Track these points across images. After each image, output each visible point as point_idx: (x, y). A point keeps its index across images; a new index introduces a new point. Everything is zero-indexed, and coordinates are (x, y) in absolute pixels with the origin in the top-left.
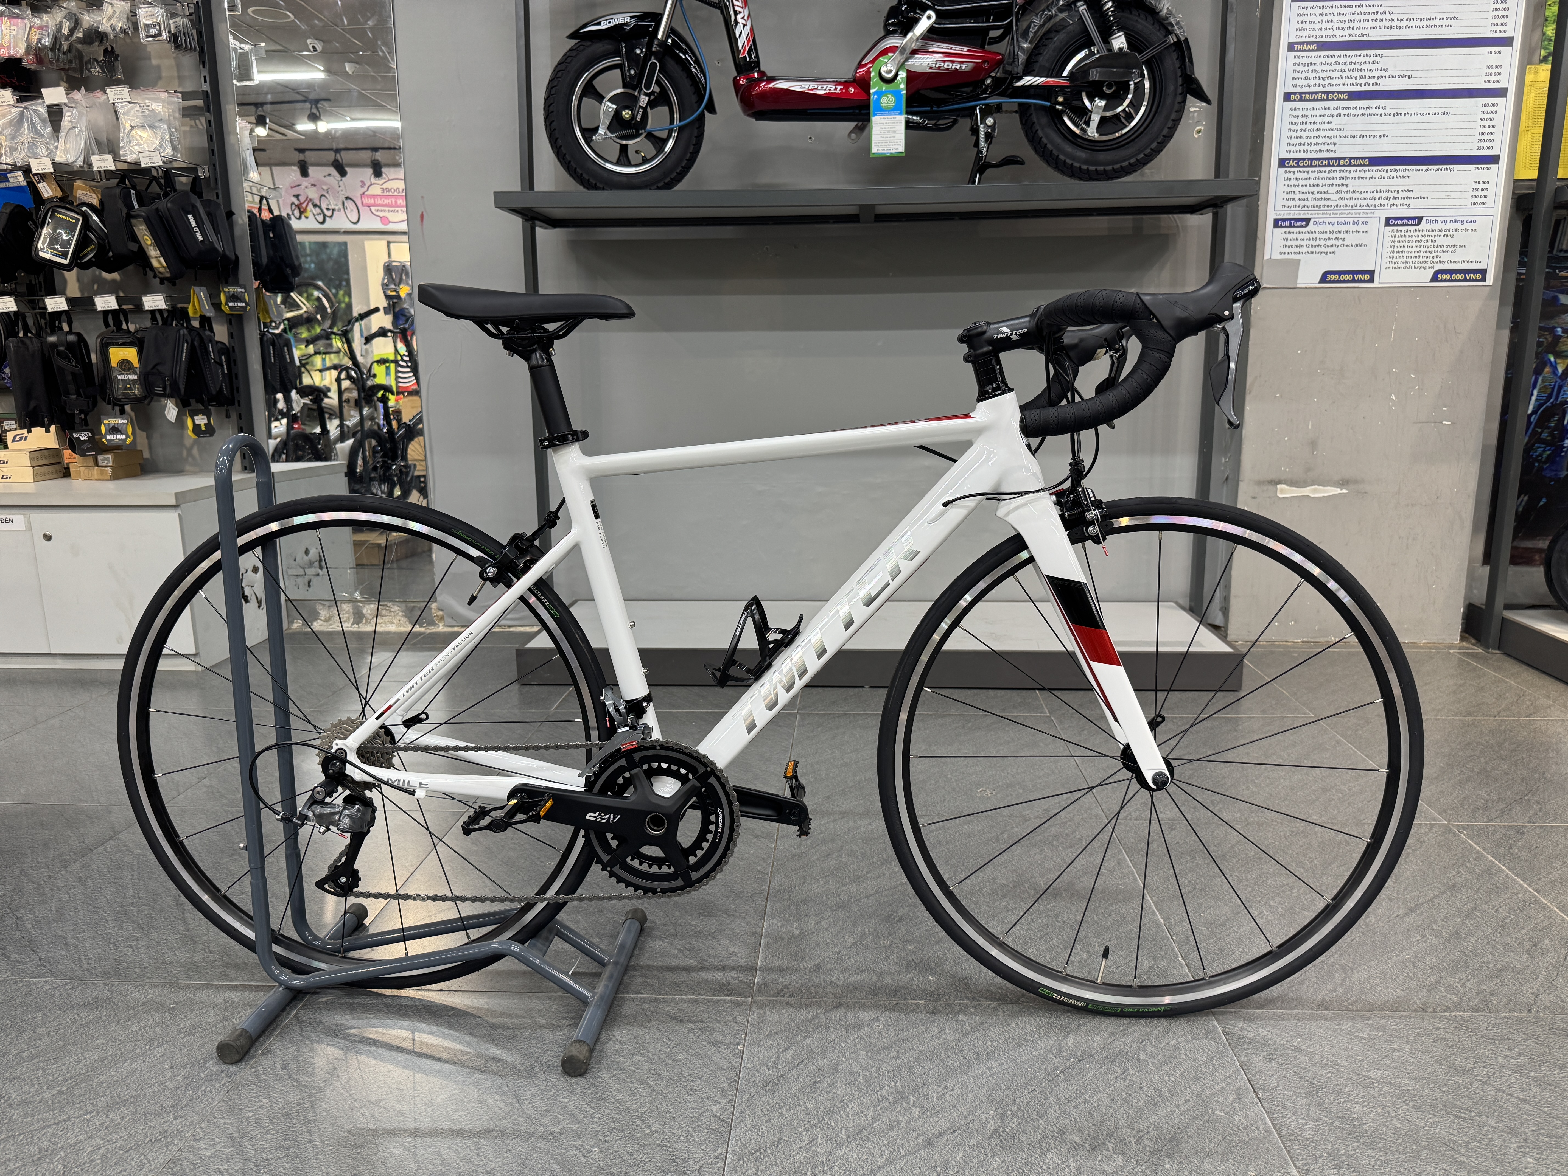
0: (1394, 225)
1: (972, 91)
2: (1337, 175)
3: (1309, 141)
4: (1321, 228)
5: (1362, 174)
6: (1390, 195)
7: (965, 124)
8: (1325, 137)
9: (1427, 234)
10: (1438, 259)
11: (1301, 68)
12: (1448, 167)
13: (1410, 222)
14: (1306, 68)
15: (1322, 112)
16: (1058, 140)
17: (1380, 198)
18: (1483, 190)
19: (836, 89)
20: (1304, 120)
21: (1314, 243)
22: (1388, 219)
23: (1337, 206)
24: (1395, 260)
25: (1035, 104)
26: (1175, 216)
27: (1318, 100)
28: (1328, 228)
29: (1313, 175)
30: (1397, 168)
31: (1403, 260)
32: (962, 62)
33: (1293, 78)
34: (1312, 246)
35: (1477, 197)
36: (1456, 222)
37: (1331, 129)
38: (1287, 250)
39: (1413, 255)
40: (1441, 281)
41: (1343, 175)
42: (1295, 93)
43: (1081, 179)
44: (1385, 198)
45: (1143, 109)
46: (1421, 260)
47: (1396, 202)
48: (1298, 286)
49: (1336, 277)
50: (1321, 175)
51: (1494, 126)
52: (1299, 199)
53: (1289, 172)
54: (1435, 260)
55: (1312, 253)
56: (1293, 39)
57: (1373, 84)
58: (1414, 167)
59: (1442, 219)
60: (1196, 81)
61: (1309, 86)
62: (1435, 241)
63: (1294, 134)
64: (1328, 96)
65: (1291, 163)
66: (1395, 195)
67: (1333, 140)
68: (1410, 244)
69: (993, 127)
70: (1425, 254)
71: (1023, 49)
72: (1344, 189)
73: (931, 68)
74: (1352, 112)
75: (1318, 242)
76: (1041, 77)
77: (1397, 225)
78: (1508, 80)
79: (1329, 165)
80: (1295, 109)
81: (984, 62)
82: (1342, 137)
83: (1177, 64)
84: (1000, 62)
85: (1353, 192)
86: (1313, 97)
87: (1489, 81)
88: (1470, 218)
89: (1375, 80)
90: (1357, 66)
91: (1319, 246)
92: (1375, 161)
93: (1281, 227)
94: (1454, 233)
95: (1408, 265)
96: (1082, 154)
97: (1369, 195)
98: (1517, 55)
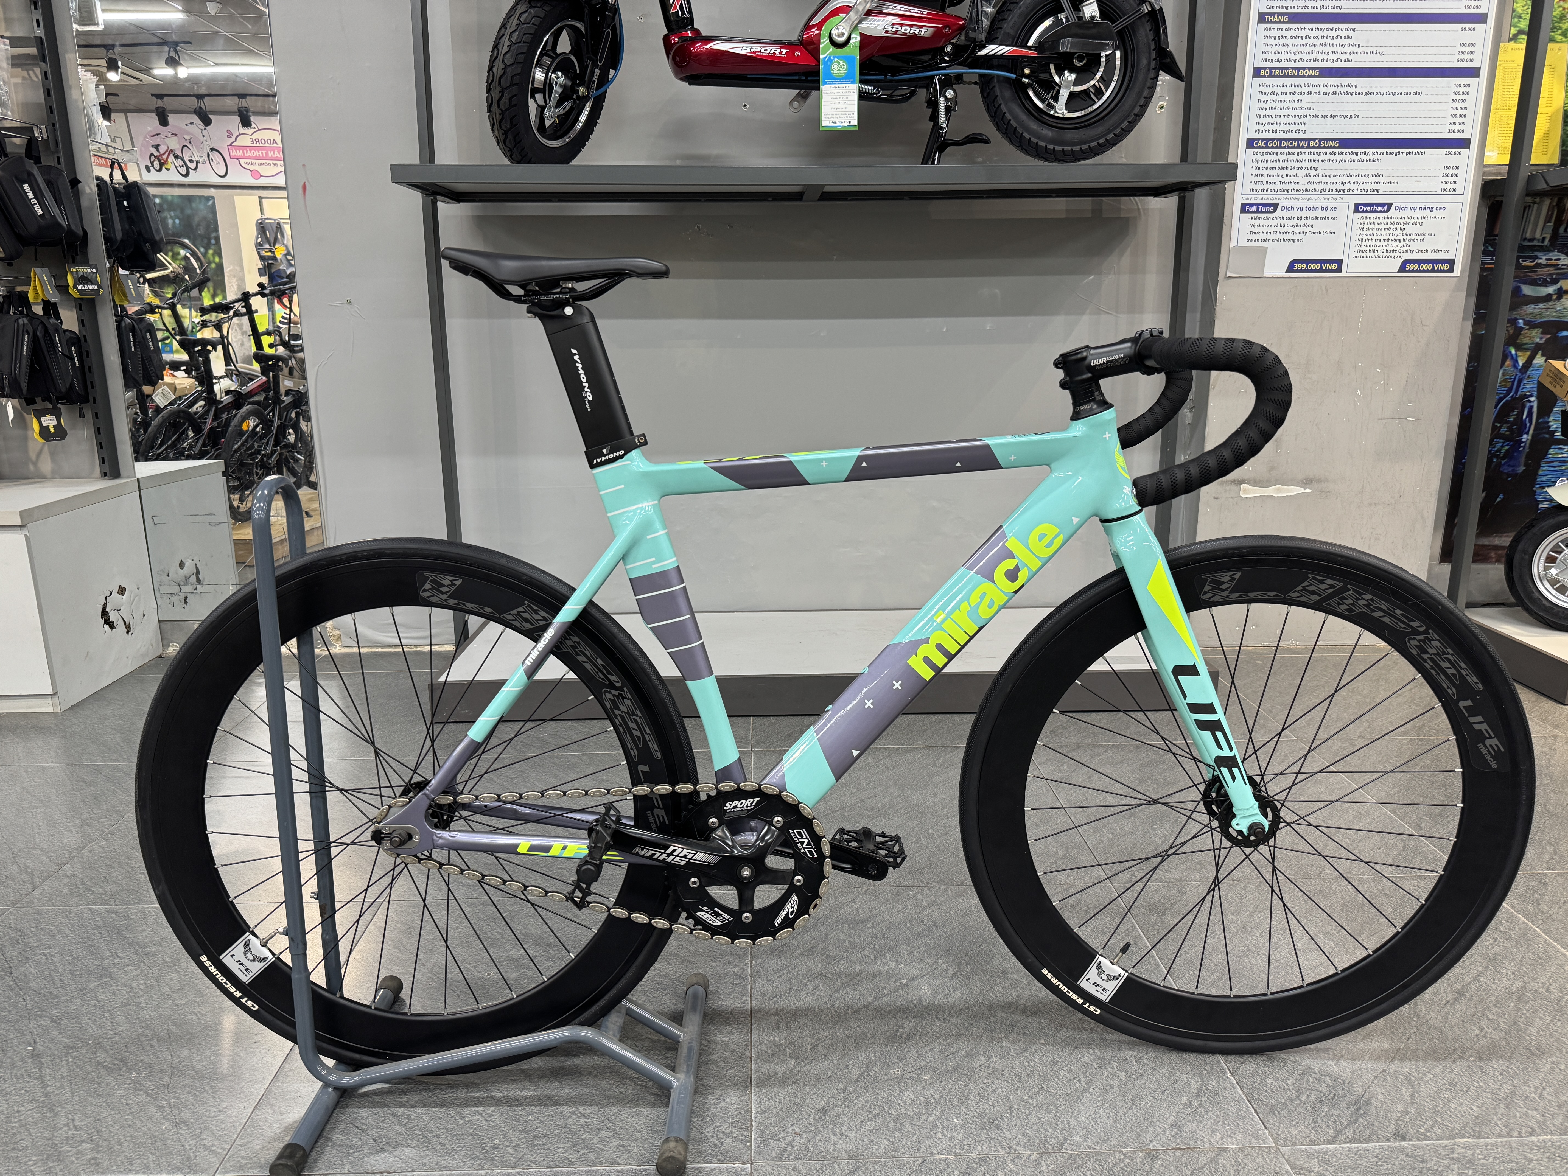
0: (1363, 212)
1: (930, 60)
2: (1306, 157)
3: (1278, 120)
4: (1289, 214)
5: (1332, 157)
6: (1360, 179)
7: (922, 94)
8: (1295, 116)
9: (1396, 221)
10: (1407, 248)
11: (1271, 41)
12: (1419, 150)
13: (1379, 209)
14: (1277, 42)
15: (1292, 90)
16: (1023, 117)
17: (1349, 183)
18: (1453, 175)
19: (781, 53)
20: (1274, 97)
21: (1283, 230)
22: (1357, 205)
23: (1306, 190)
24: (1363, 249)
25: (998, 76)
26: (1136, 198)
27: (1288, 76)
28: (1297, 214)
29: (1281, 157)
30: (1367, 150)
31: (1371, 249)
32: (921, 27)
33: (1263, 52)
34: (1280, 233)
35: (1446, 183)
36: (1425, 209)
37: (1301, 108)
38: (1254, 237)
39: (1382, 243)
40: (1409, 271)
41: (1313, 157)
42: (1265, 68)
43: (1046, 160)
44: (1354, 183)
45: (1113, 84)
46: (1389, 248)
47: (1366, 187)
48: (1265, 275)
49: (1304, 266)
50: (1290, 157)
51: (1465, 108)
52: (1267, 183)
53: (1257, 153)
54: (1404, 249)
55: (1279, 240)
56: (1264, 10)
57: (1345, 61)
58: (1385, 150)
59: (1412, 205)
60: (1170, 55)
61: (1279, 61)
62: (1404, 229)
63: (1263, 113)
64: (1298, 72)
65: (1260, 144)
66: (1365, 179)
67: (1303, 120)
68: (1379, 232)
69: (954, 100)
70: (1393, 243)
71: (986, 13)
72: (1313, 172)
73: (887, 32)
74: (1323, 89)
75: (1286, 229)
76: (1007, 46)
77: (1367, 212)
78: (1481, 60)
79: (1298, 147)
80: (1264, 86)
81: (945, 27)
82: (1313, 116)
83: (1151, 36)
84: (962, 27)
85: (1322, 176)
86: (1283, 72)
87: (1462, 60)
88: (1439, 205)
89: (1347, 56)
90: (1329, 41)
91: (1286, 233)
92: (1345, 143)
93: (1249, 212)
94: (1423, 221)
95: (1376, 254)
96: (1048, 133)
97: (1338, 180)
98: (1491, 33)
